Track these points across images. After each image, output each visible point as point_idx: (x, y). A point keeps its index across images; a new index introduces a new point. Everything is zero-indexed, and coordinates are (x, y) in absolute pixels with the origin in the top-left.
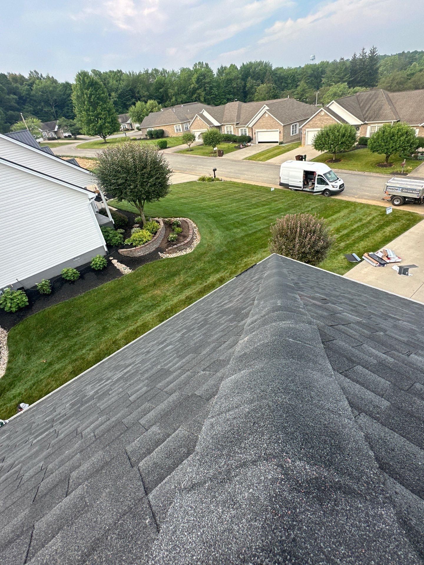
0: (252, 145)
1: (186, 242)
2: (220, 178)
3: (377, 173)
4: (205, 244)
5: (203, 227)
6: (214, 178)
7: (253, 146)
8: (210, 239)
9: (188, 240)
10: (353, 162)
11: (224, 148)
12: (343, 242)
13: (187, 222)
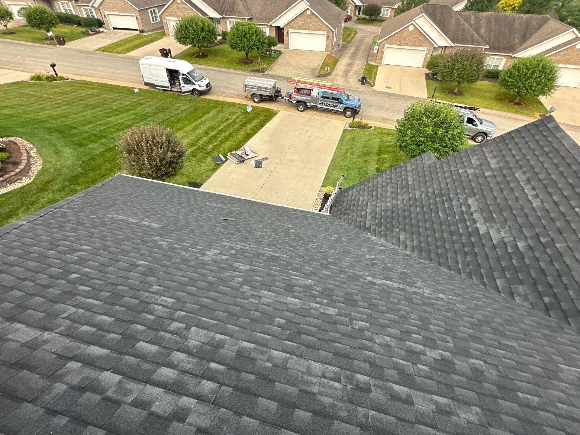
0: (105, 31)
1: (17, 170)
2: (65, 76)
3: (241, 70)
4: (50, 169)
5: (44, 147)
6: (55, 76)
7: (107, 33)
8: (57, 161)
9: (21, 167)
10: (219, 58)
11: (66, 33)
12: (211, 144)
13: (16, 143)
